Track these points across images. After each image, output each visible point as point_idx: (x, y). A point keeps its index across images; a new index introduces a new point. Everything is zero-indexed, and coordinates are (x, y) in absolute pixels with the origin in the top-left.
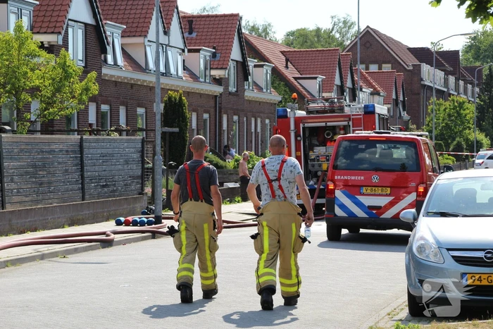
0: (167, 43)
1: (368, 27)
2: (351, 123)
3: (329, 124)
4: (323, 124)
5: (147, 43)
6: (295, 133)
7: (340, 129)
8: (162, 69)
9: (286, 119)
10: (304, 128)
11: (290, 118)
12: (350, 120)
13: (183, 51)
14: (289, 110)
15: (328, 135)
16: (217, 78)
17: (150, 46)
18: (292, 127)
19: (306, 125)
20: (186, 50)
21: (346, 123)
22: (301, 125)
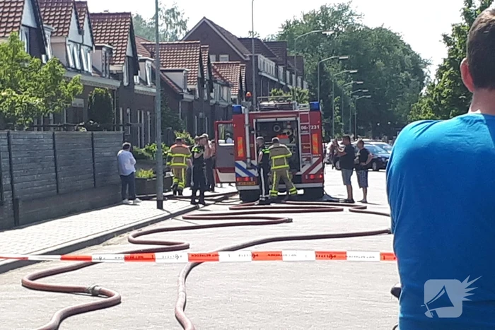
0: (81, 42)
1: (204, 18)
2: (298, 119)
3: (279, 119)
4: (274, 120)
5: (68, 43)
6: (249, 128)
7: (288, 124)
8: (78, 67)
9: (241, 115)
10: (256, 123)
11: (244, 115)
12: (298, 116)
13: (92, 48)
14: (243, 108)
15: (277, 128)
16: (115, 73)
17: (69, 45)
18: (247, 122)
19: (259, 120)
20: (94, 47)
21: (294, 119)
22: (254, 121)
